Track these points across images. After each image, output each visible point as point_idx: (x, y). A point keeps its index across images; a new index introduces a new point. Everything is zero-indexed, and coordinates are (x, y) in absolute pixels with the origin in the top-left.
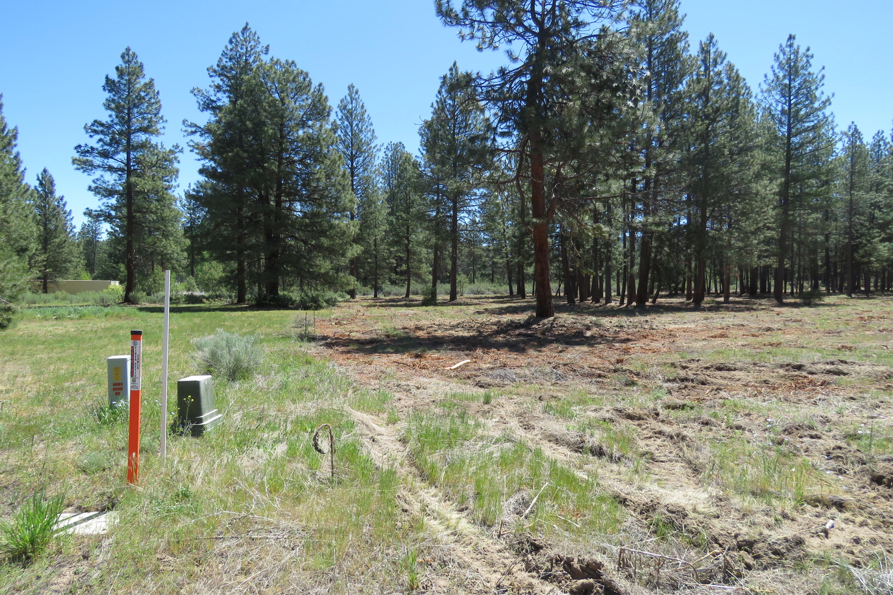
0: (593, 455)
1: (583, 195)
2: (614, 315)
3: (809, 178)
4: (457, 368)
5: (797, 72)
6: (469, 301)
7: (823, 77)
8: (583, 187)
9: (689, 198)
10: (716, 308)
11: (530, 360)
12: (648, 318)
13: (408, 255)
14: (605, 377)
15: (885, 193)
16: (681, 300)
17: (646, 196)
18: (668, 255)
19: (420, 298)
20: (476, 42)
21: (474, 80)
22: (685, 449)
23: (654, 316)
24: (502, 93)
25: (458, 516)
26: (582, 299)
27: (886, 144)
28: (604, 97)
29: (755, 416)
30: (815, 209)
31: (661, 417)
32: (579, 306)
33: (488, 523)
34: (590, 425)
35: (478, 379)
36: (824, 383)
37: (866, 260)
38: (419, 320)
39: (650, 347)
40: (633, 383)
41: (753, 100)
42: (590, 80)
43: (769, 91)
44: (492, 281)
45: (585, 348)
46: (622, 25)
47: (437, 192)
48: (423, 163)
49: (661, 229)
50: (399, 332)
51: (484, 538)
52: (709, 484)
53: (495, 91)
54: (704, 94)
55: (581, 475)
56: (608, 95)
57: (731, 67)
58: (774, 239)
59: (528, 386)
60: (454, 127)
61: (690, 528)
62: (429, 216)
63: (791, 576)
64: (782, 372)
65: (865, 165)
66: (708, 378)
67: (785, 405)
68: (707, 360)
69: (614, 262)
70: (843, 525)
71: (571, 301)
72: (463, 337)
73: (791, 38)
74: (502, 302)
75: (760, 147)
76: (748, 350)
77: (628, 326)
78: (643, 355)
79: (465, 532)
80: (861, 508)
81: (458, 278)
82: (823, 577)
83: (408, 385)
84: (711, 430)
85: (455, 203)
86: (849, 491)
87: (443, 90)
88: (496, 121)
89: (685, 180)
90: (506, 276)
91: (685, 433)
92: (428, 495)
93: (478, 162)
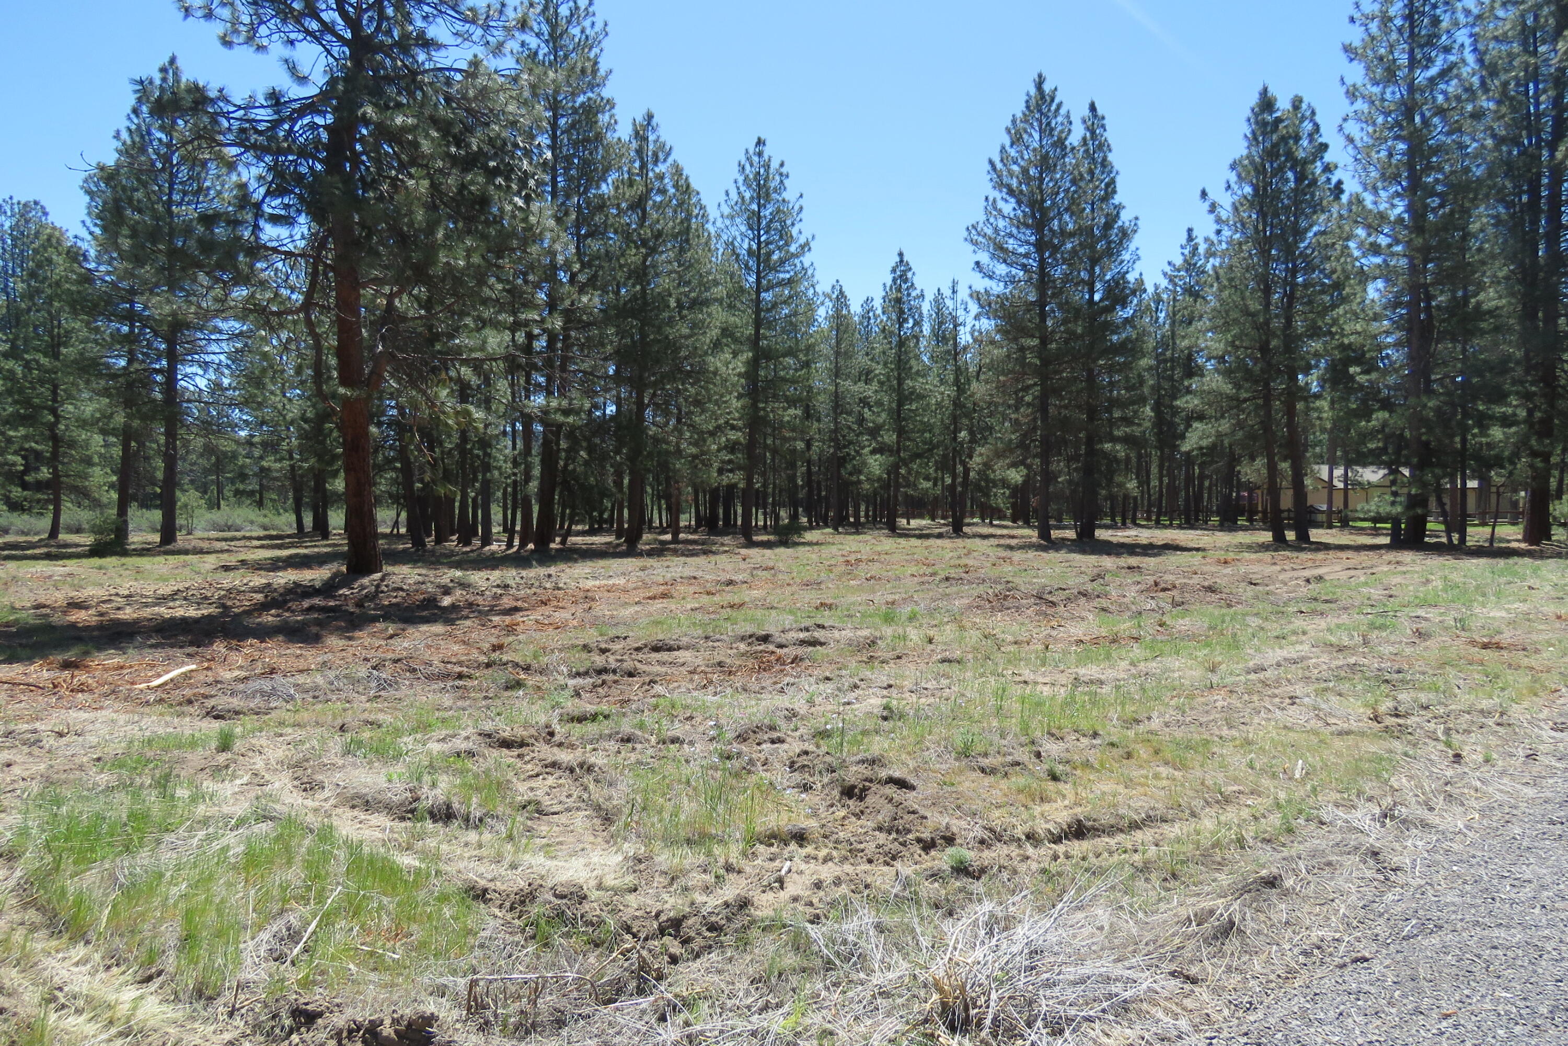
0: (435, 822)
1: (439, 352)
2: (494, 568)
3: (784, 356)
4: (165, 684)
5: (768, 195)
6: (205, 545)
7: (801, 208)
8: (436, 337)
9: (617, 371)
10: (659, 551)
11: (330, 656)
12: (552, 570)
13: (56, 447)
14: (469, 677)
15: (875, 386)
16: (608, 539)
17: (549, 363)
18: (586, 463)
19: (87, 540)
20: (218, 28)
21: (213, 101)
22: (591, 786)
23: (562, 566)
24: (273, 138)
25: (138, 993)
26: (438, 541)
27: (876, 317)
28: (472, 182)
29: (699, 720)
30: (792, 402)
31: (557, 738)
32: (433, 552)
33: (208, 993)
34: (432, 768)
35: (210, 703)
36: (796, 660)
37: (854, 478)
38: (78, 588)
39: (551, 620)
40: (519, 684)
41: (709, 226)
42: (448, 146)
43: (732, 218)
44: (260, 504)
45: (438, 628)
46: (507, 63)
47: (130, 317)
48: (92, 253)
49: (570, 419)
50: (23, 615)
51: (196, 1025)
52: (625, 839)
53: (260, 133)
54: (639, 204)
55: (407, 861)
56: (481, 180)
57: (678, 171)
58: (740, 443)
59: (319, 707)
60: (171, 188)
61: (589, 917)
62: (108, 366)
63: (730, 960)
64: (743, 646)
65: (852, 345)
66: (638, 665)
67: (742, 697)
68: (639, 636)
69: (496, 473)
70: (803, 866)
71: (418, 542)
72: (184, 620)
73: (760, 142)
74: (279, 547)
75: (720, 301)
76: (699, 616)
77: (518, 584)
78: (537, 635)
79: (151, 1023)
80: (825, 837)
81: (182, 498)
82: (772, 948)
83: (35, 731)
84: (634, 749)
85: (172, 343)
86: (815, 814)
87: (145, 109)
88: (262, 190)
89: (612, 342)
90: (291, 494)
91: (592, 760)
92: (67, 964)
93: (220, 266)
